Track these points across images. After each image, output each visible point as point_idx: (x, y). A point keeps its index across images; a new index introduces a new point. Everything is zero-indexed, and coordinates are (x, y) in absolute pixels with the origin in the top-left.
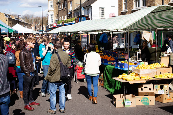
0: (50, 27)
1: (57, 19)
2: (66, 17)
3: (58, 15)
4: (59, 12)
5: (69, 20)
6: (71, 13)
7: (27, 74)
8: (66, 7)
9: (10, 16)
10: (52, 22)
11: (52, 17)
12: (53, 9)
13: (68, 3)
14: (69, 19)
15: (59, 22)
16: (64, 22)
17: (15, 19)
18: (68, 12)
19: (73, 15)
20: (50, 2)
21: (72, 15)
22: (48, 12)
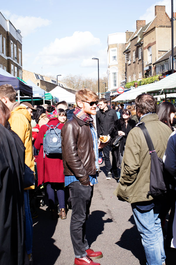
0: (111, 95)
1: (125, 80)
2: (140, 75)
3: (126, 73)
4: (128, 67)
5: (147, 80)
6: (150, 68)
7: (82, 179)
8: (140, 58)
9: (44, 78)
10: (115, 85)
11: (115, 77)
12: (116, 62)
13: (145, 51)
14: (147, 78)
15: (128, 84)
16: (137, 84)
17: (51, 82)
18: (145, 65)
19: (153, 70)
20: (112, 51)
21: (151, 72)
22: (108, 69)
